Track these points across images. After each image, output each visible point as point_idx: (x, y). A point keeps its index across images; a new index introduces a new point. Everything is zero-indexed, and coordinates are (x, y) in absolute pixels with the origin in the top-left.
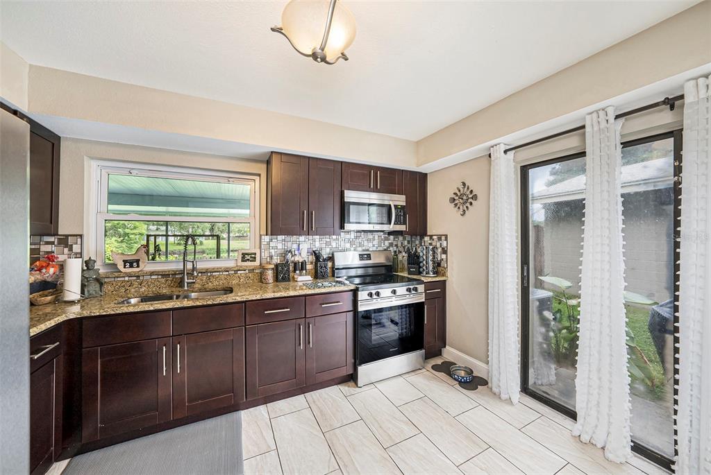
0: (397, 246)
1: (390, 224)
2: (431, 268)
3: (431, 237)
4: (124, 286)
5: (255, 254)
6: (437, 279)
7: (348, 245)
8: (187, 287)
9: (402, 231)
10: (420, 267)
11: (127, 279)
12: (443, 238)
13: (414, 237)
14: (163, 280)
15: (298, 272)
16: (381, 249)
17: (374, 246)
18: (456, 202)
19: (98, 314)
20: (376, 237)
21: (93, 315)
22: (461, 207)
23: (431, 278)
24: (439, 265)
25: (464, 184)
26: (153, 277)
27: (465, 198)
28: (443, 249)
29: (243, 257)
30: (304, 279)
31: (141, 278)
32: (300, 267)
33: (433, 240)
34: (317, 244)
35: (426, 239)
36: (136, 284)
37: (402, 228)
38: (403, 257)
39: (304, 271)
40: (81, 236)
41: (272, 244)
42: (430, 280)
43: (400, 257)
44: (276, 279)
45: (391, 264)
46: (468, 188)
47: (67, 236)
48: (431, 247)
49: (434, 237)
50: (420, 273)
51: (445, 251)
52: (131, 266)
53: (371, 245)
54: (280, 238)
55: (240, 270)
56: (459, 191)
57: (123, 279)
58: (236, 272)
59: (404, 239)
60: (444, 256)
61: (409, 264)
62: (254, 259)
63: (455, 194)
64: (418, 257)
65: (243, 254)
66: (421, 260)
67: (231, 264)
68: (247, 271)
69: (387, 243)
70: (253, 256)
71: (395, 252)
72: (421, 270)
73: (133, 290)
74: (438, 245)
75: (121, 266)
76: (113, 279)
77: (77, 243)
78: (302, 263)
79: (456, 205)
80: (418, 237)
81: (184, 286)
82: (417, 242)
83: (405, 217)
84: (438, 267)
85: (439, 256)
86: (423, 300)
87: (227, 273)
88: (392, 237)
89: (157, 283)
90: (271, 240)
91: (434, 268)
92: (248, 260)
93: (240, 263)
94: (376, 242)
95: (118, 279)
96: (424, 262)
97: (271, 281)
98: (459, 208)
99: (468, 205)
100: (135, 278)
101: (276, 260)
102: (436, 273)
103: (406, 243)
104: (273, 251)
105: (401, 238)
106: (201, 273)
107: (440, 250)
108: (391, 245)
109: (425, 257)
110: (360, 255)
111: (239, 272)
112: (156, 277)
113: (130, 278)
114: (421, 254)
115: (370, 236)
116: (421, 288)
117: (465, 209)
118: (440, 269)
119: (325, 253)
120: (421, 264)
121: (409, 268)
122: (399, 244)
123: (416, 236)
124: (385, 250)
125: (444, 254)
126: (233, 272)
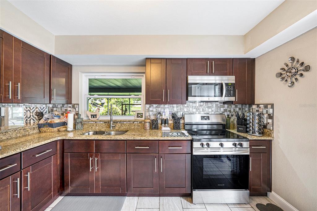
0: (230, 111)
1: (222, 96)
2: (257, 129)
3: (258, 105)
4: (91, 126)
5: (142, 114)
6: (262, 138)
7: (194, 110)
8: (112, 128)
9: (233, 101)
10: (247, 128)
11: (92, 123)
12: (269, 106)
13: (245, 105)
14: (104, 124)
15: (163, 125)
16: (218, 113)
17: (212, 111)
18: (283, 76)
19: (68, 139)
20: (214, 105)
21: (66, 139)
22: (289, 80)
23: (256, 137)
24: (265, 127)
25: (293, 59)
26: (101, 123)
27: (294, 71)
28: (269, 115)
29: (138, 115)
30: (166, 129)
31: (97, 123)
32: (165, 122)
33: (260, 107)
34: (175, 109)
35: (254, 107)
36: (95, 125)
37: (233, 99)
38: (234, 119)
39: (167, 125)
40: (78, 104)
41: (151, 109)
42: (255, 138)
43: (232, 119)
44: (151, 128)
45: (225, 123)
46: (298, 61)
47: (74, 104)
48: (257, 113)
49: (261, 106)
50: (247, 132)
51: (271, 117)
52: (94, 117)
53: (210, 110)
54: (155, 106)
55: (135, 122)
56: (287, 66)
57: (91, 123)
58: (134, 122)
59: (236, 107)
60: (270, 121)
61: (238, 124)
62: (142, 117)
63: (282, 69)
64: (246, 120)
65: (137, 114)
66: (248, 122)
67: (132, 118)
68: (139, 123)
69: (222, 109)
70: (142, 115)
71: (228, 115)
72: (248, 130)
73: (94, 128)
74: (265, 111)
75: (90, 117)
76: (88, 123)
77: (77, 107)
78: (166, 120)
79: (283, 78)
80: (248, 106)
81: (111, 128)
82: (247, 109)
83: (234, 92)
84: (263, 129)
85: (265, 120)
86: (248, 154)
87: (130, 123)
88: (226, 106)
89: (102, 125)
90: (150, 107)
91: (260, 129)
92: (140, 117)
93: (136, 118)
94: (213, 109)
95: (90, 123)
96: (251, 124)
97: (148, 128)
98: (286, 80)
99: (298, 76)
100: (95, 123)
101: (153, 118)
102: (262, 133)
103: (237, 109)
104: (151, 113)
105: (233, 106)
106: (119, 122)
107: (266, 116)
108: (225, 110)
109: (251, 121)
110: (202, 116)
111: (135, 123)
112: (102, 123)
113: (93, 123)
114: (248, 118)
115: (210, 104)
116: (246, 144)
117: (294, 81)
118: (266, 130)
119: (179, 115)
120: (248, 126)
121: (238, 128)
122: (232, 110)
123: (246, 105)
124: (221, 114)
125: (270, 118)
126: (132, 123)
